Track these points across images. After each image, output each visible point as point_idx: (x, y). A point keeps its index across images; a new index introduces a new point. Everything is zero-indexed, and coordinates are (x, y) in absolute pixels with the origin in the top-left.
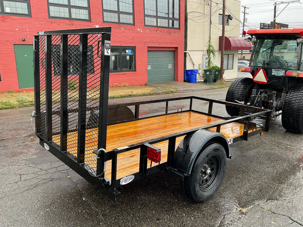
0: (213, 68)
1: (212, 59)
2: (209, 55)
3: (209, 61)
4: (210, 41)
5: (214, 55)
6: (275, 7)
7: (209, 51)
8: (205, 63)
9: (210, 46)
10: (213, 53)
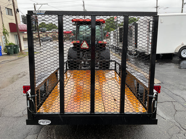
0: (10, 44)
1: (7, 38)
2: (5, 36)
3: (6, 40)
4: (3, 26)
5: (8, 35)
6: (35, 6)
7: (5, 33)
8: (3, 42)
9: (4, 29)
10: (7, 34)
